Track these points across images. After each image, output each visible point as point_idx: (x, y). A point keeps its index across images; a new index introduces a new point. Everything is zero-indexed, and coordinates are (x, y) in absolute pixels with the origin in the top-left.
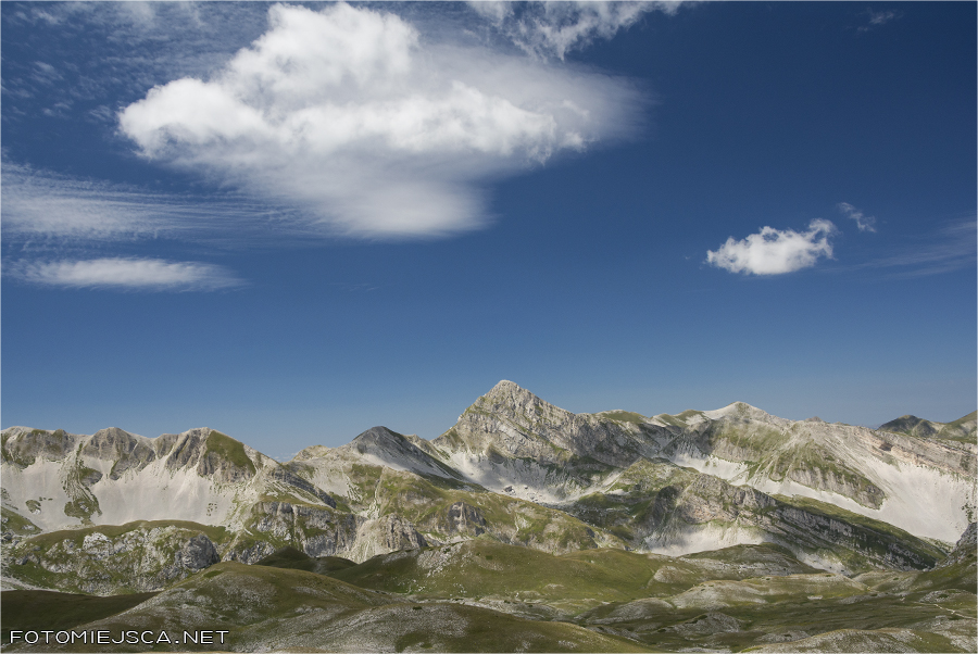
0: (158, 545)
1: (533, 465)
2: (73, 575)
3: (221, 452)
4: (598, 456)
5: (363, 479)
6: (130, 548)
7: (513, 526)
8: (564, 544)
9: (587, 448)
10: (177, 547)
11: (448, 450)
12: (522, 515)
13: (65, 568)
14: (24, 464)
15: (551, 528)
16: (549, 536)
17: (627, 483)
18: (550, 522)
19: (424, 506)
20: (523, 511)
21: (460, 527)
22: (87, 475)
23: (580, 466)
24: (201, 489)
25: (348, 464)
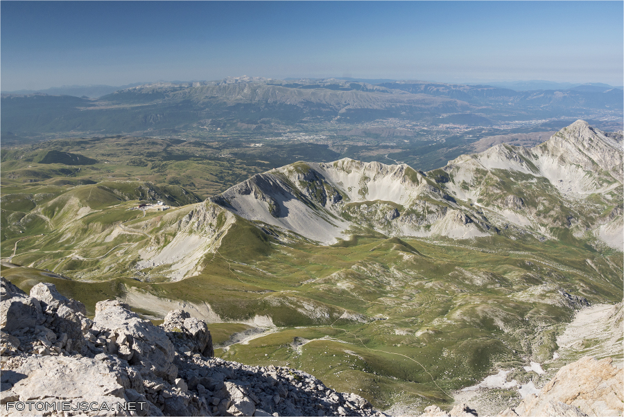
0: (381, 211)
1: (580, 169)
2: (356, 218)
3: (409, 176)
4: (612, 174)
5: (479, 175)
6: (373, 210)
7: (536, 208)
8: (554, 221)
9: (609, 167)
10: (386, 213)
11: (539, 155)
12: (543, 204)
13: (355, 215)
14: (348, 172)
15: (552, 213)
16: (550, 216)
17: (615, 193)
18: (553, 210)
19: (498, 194)
20: (544, 202)
21: (510, 205)
22: (366, 178)
23: (601, 176)
24: (400, 190)
25: (474, 167)
